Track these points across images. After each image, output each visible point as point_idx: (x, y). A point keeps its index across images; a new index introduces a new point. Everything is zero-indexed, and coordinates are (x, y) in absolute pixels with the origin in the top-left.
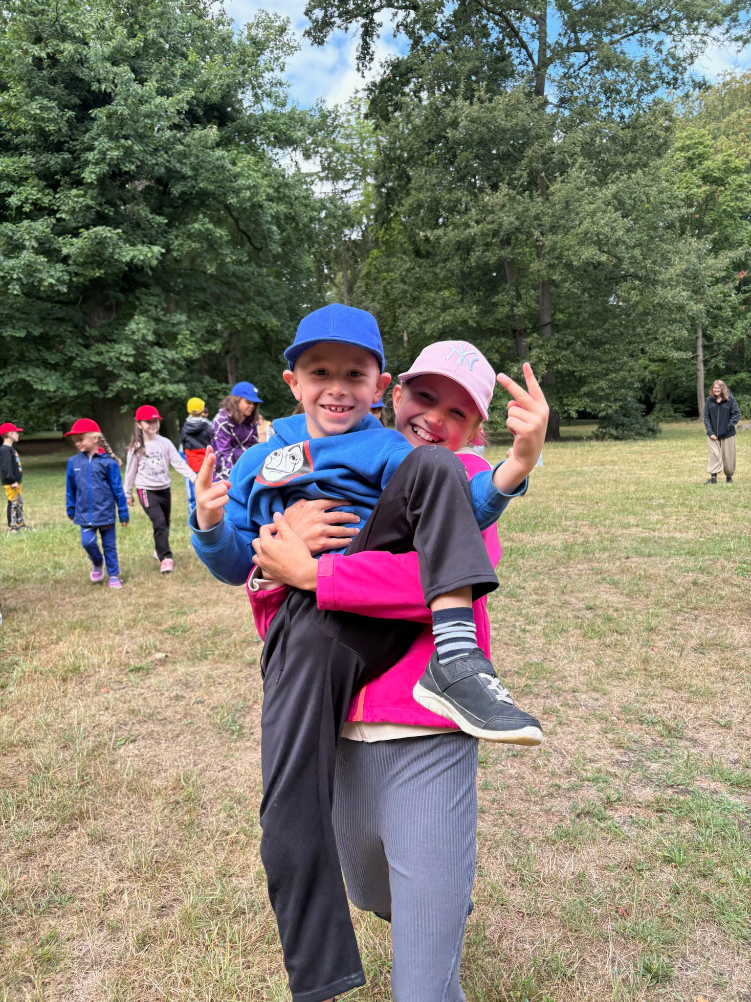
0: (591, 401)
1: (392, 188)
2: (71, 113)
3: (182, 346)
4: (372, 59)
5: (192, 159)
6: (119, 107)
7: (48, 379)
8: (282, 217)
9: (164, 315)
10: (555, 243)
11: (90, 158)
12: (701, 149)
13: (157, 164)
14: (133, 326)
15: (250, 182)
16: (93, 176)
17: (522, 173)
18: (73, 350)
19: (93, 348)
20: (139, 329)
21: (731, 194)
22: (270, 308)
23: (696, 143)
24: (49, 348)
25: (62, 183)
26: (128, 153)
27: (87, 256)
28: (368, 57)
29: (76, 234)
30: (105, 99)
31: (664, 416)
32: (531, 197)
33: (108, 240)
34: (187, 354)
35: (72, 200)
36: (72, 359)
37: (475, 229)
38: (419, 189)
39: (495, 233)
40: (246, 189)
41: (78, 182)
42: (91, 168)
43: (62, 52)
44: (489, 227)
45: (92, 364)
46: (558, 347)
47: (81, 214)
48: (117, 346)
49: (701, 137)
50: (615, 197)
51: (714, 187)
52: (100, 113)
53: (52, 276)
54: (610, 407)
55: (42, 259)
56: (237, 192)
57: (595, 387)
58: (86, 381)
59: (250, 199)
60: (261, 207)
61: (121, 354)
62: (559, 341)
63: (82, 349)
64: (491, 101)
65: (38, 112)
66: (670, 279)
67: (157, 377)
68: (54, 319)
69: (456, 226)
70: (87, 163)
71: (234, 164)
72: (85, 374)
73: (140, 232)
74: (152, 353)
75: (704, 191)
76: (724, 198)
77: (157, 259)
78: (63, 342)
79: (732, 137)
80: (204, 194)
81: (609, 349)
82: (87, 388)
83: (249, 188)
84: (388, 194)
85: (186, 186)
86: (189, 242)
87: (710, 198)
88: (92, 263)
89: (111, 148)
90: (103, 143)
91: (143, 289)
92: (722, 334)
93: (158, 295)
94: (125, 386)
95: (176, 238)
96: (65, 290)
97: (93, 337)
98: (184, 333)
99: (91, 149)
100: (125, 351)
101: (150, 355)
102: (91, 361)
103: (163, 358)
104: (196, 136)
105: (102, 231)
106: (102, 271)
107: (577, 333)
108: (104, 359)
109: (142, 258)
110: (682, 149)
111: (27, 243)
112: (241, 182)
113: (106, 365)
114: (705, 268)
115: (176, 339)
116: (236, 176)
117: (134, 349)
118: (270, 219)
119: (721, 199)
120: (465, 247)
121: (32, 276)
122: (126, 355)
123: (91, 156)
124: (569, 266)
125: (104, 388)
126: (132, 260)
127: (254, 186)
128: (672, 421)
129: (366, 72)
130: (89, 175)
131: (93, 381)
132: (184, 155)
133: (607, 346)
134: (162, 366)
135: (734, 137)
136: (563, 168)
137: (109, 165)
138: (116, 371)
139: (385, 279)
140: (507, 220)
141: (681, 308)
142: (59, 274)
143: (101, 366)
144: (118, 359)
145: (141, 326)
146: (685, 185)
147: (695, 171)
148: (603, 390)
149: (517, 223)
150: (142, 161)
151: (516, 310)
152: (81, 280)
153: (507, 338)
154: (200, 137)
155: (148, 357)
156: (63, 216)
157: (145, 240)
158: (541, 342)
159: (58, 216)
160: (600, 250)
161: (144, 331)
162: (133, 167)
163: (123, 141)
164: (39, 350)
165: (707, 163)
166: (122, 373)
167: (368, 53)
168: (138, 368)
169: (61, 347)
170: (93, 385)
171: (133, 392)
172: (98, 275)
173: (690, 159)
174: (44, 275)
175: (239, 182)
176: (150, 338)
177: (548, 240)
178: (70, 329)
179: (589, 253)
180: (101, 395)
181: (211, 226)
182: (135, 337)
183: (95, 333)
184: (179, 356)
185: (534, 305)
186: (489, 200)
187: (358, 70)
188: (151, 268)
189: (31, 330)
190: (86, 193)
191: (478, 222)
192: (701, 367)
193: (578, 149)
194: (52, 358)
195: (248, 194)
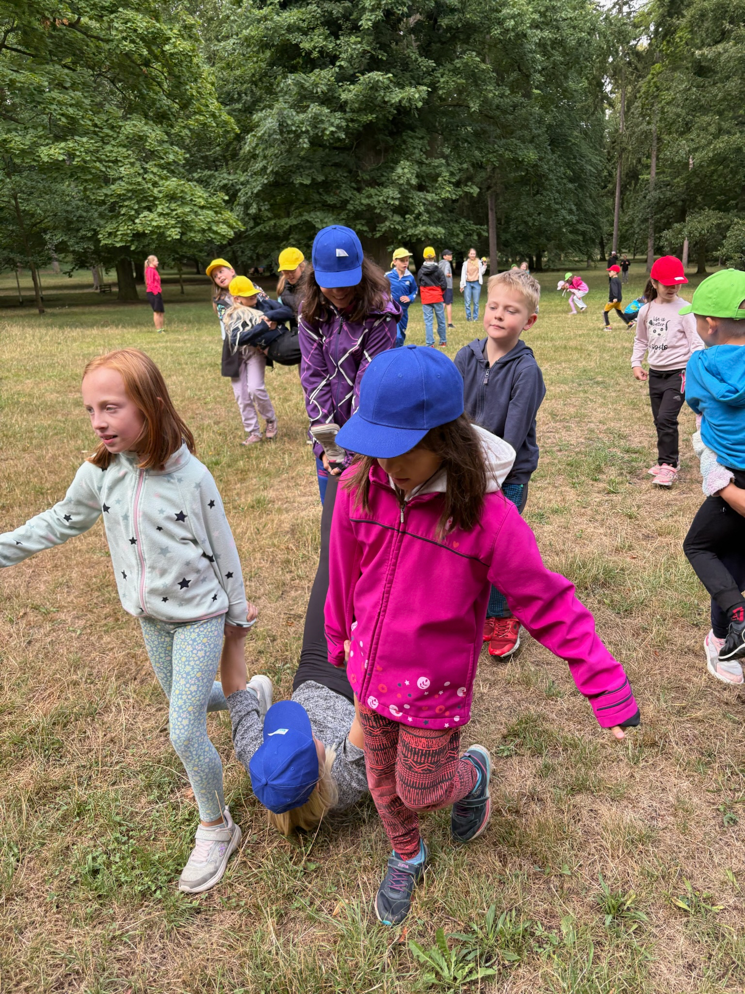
3: (441, 188)
9: (427, 159)
11: (368, 4)
14: (399, 171)
16: (370, 23)
18: (347, 194)
19: (364, 192)
20: (404, 174)
22: (531, 141)
24: (328, 192)
25: (343, 28)
27: (362, 102)
29: (353, 81)
33: (380, 84)
34: (445, 195)
35: (351, 47)
36: (346, 202)
41: (355, 28)
42: (367, 15)
45: (363, 207)
47: (357, 60)
48: (385, 190)
53: (332, 125)
55: (326, 110)
56: (502, 22)
58: (358, 222)
61: (388, 197)
63: (355, 192)
67: (419, 219)
68: (332, 165)
70: (364, 10)
72: (357, 215)
73: (408, 74)
74: (415, 197)
77: (423, 99)
78: (338, 187)
80: (470, 27)
83: (513, 17)
85: (452, 20)
86: (454, 79)
88: (365, 109)
91: (409, 132)
93: (422, 138)
94: (392, 227)
95: (442, 75)
96: (344, 137)
97: (364, 181)
98: (444, 175)
100: (391, 194)
101: (412, 199)
102: (362, 204)
105: (376, 76)
106: (374, 116)
108: (374, 201)
109: (409, 99)
116: (502, 5)
117: (400, 193)
118: (534, 47)
122: (393, 198)
126: (400, 102)
127: (519, 14)
130: (366, 22)
134: (423, 208)
137: (384, 10)
142: (337, 122)
144: (386, 202)
145: (406, 170)
152: (356, 126)
156: (342, 63)
159: (338, 65)
161: (409, 176)
164: (321, 194)
166: (388, 215)
168: (402, 210)
169: (338, 191)
170: (363, 225)
171: (398, 232)
172: (370, 119)
174: (326, 125)
175: (504, 11)
176: (414, 182)
178: (345, 175)
180: (369, 236)
182: (401, 182)
183: (366, 177)
184: (438, 198)
188: (417, 110)
189: (315, 177)
190: (363, 39)
194: (330, 200)
195: (512, 23)
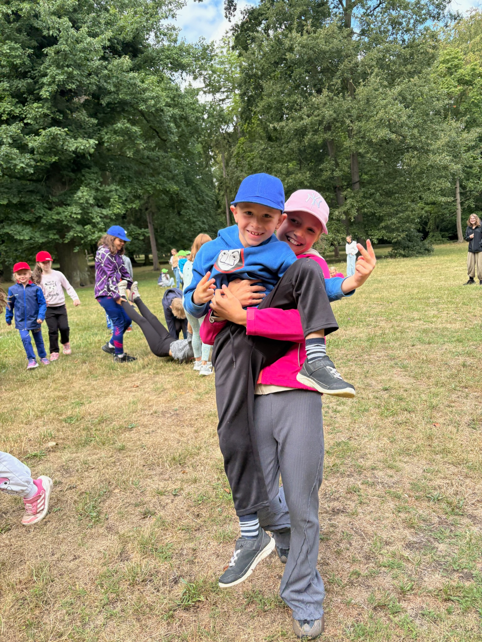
0: (387, 232)
1: (251, 96)
2: (31, 51)
3: (113, 206)
4: (235, 9)
5: (114, 79)
6: (62, 46)
7: (24, 232)
8: (177, 117)
9: (101, 186)
10: (360, 127)
11: (45, 81)
12: (456, 62)
13: (90, 83)
14: (79, 194)
15: (154, 94)
16: (48, 94)
17: (337, 81)
18: (40, 212)
19: (54, 210)
20: (83, 196)
21: (477, 91)
22: (173, 179)
23: (453, 58)
24: (25, 211)
25: (28, 99)
26: (70, 76)
27: (47, 148)
28: (232, 8)
29: (37, 134)
30: (53, 41)
31: (435, 240)
32: (343, 97)
33: (59, 136)
34: (116, 211)
35: (35, 111)
36: (40, 218)
37: (307, 121)
38: (269, 95)
39: (320, 123)
40: (152, 99)
41: (38, 99)
42: (45, 88)
43: (21, 10)
44: (316, 118)
45: (54, 221)
46: (364, 197)
47: (42, 120)
48: (69, 208)
49: (456, 54)
50: (400, 94)
51: (466, 87)
52: (50, 51)
53: (23, 162)
54: (400, 235)
55: (16, 151)
56: (145, 101)
57: (389, 223)
58: (50, 232)
59: (154, 106)
60: (162, 111)
61: (72, 213)
62: (365, 193)
63: (47, 211)
64: (315, 32)
65: (8, 51)
66: (438, 148)
67: (96, 227)
68: (28, 191)
69: (294, 119)
70: (43, 84)
71: (143, 82)
72: (50, 227)
73: (81, 131)
74: (93, 212)
75: (459, 90)
76: (472, 94)
77: (93, 148)
78: (34, 207)
79: (477, 53)
80: (123, 103)
81: (398, 197)
82: (51, 236)
83: (153, 98)
84: (248, 100)
85: (111, 98)
86: (115, 136)
87: (463, 94)
88: (50, 153)
89: (59, 74)
90: (53, 71)
91: (87, 169)
92: (472, 185)
93: (96, 173)
94: (75, 235)
95: (106, 134)
96: (32, 172)
97: (54, 203)
98: (114, 197)
99: (45, 75)
100: (75, 211)
101: (91, 213)
102: (53, 219)
103: (100, 215)
104: (115, 63)
105: (54, 130)
106: (57, 158)
107: (377, 187)
108: (61, 217)
109: (82, 148)
110: (444, 62)
111: (5, 140)
112: (147, 94)
113: (63, 221)
114: (461, 140)
115: (109, 201)
116: (145, 90)
117: (81, 209)
118: (169, 119)
119: (470, 95)
120: (301, 133)
121: (9, 163)
122: (75, 213)
123: (45, 80)
124: (370, 143)
125: (63, 236)
126: (76, 149)
127: (157, 97)
128: (441, 243)
129: (232, 18)
130: (45, 93)
131: (55, 232)
132: (109, 77)
133: (397, 195)
134: (100, 219)
135: (478, 53)
136: (365, 76)
137: (58, 85)
138: (69, 225)
139: (249, 157)
140: (328, 113)
141: (445, 168)
142: (28, 161)
143: (59, 222)
144: (70, 216)
145: (85, 194)
146: (446, 86)
147: (453, 76)
148: (395, 224)
149: (335, 115)
150: (80, 82)
151: (335, 173)
152: (43, 164)
153: (330, 192)
154: (118, 64)
155: (90, 214)
156: (29, 121)
157: (86, 136)
158: (353, 194)
159: (25, 121)
160: (390, 130)
161: (87, 197)
162: (74, 86)
163: (66, 69)
164: (18, 213)
165: (461, 71)
166: (73, 225)
167: (233, 5)
168: (83, 222)
169: (33, 210)
170: (55, 234)
171: (82, 238)
172: (54, 160)
173: (449, 68)
174: (17, 162)
175: (146, 94)
176: (91, 201)
177: (355, 126)
178: (38, 198)
179: (384, 133)
180: (61, 241)
181: (128, 125)
182: (81, 201)
183: (55, 200)
184: (111, 212)
185: (347, 169)
186: (315, 100)
187: (226, 17)
188: (90, 155)
189: (11, 200)
190: (43, 105)
191: (308, 116)
192: (459, 207)
193: (374, 63)
194: (27, 217)
195: (153, 102)
